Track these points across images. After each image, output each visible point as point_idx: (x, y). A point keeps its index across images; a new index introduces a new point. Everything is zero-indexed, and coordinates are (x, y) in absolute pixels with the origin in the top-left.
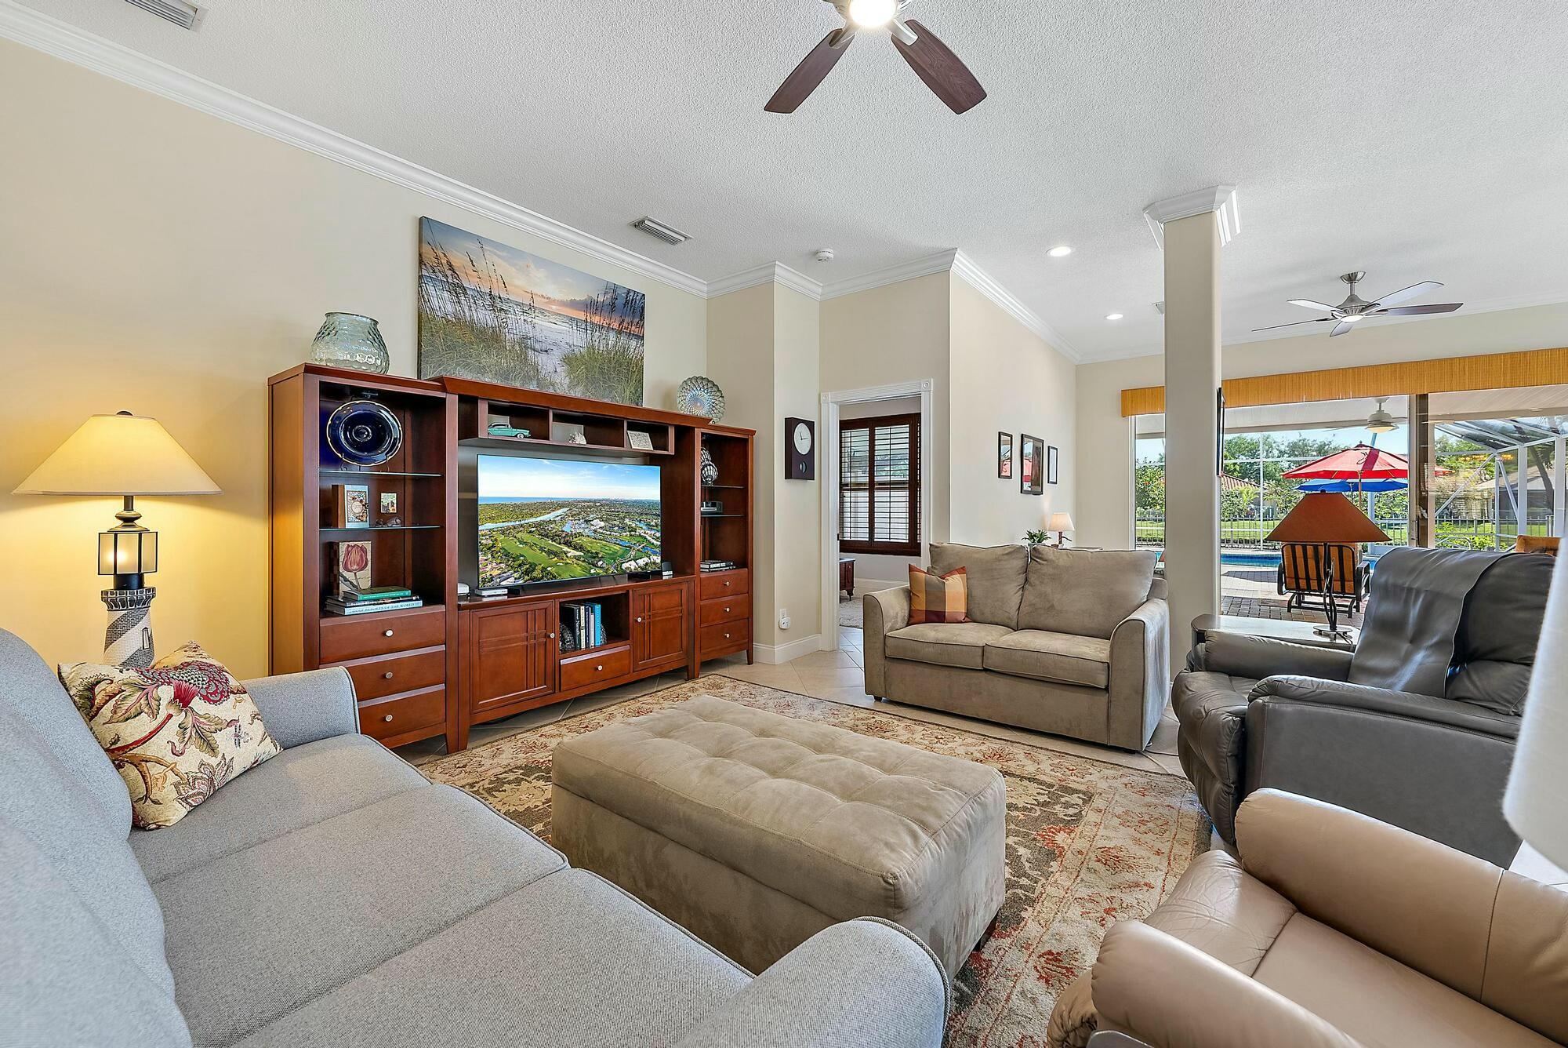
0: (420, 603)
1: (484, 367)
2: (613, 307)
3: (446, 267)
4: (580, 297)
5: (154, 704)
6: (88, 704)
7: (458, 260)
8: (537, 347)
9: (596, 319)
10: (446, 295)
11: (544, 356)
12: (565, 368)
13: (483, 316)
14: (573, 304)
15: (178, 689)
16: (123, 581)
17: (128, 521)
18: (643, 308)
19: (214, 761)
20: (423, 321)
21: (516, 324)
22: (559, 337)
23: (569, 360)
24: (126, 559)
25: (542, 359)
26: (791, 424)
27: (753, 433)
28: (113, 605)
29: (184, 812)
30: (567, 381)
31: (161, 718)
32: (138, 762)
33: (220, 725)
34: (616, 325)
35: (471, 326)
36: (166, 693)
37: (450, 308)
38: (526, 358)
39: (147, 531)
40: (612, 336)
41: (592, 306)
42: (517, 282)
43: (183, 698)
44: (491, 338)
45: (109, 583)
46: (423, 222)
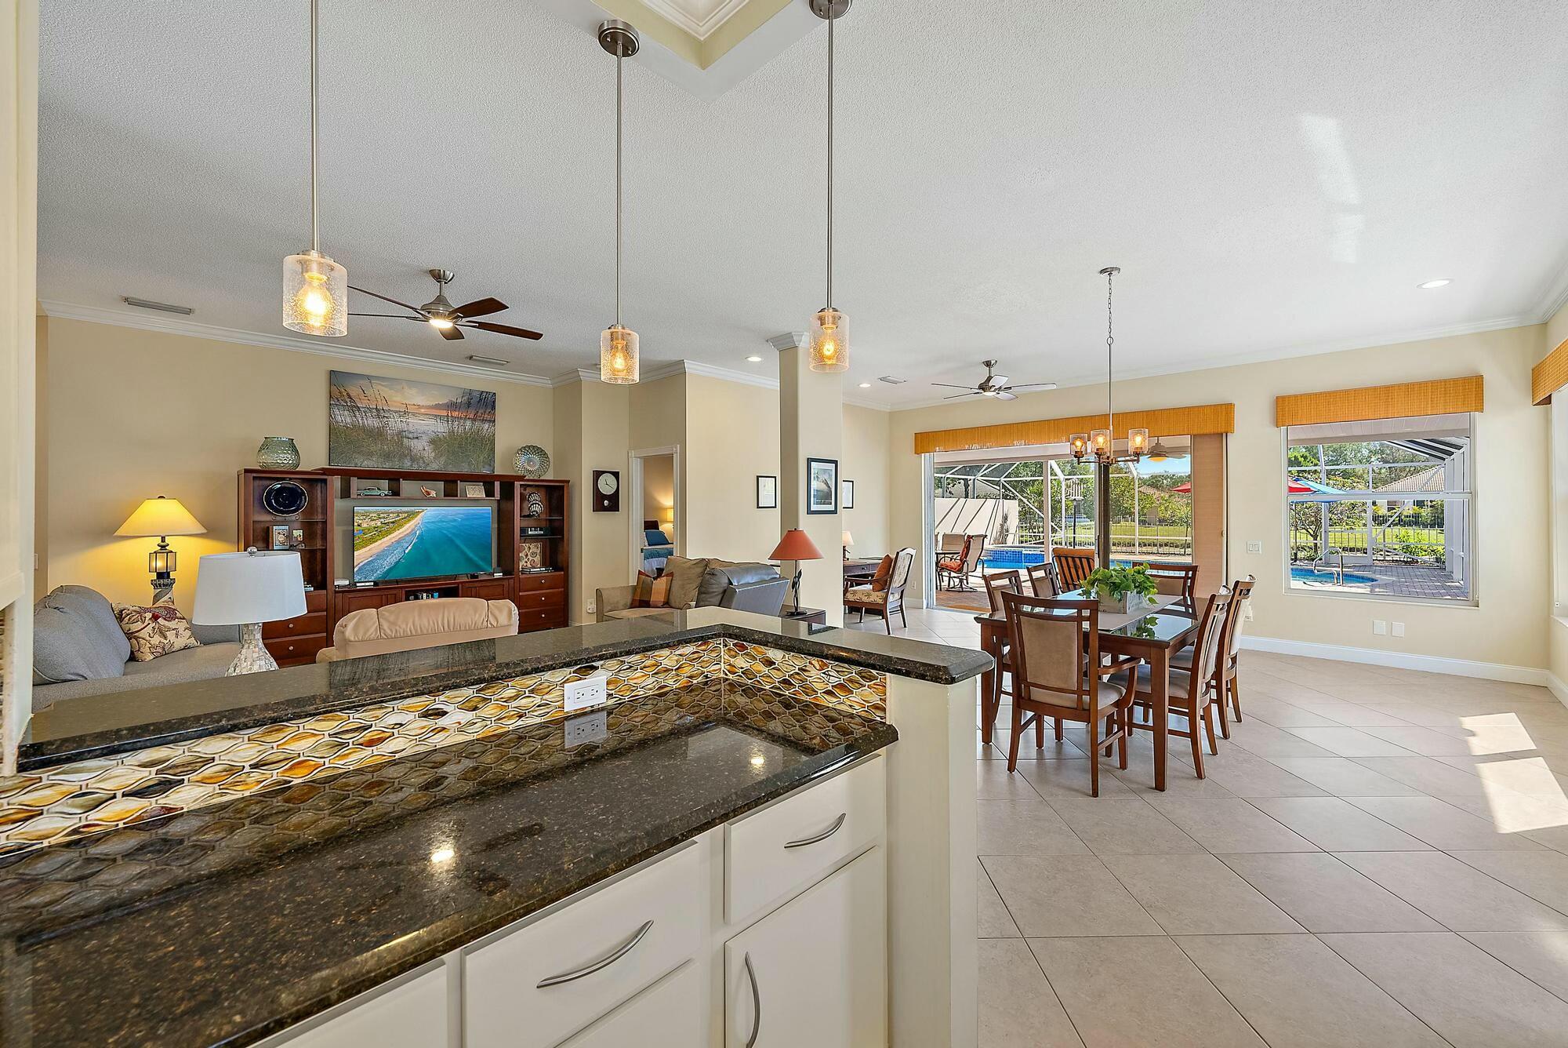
0: (312, 589)
1: (372, 452)
2: (469, 404)
3: (346, 397)
4: (444, 401)
5: (143, 619)
6: (120, 617)
7: (354, 391)
8: (411, 436)
9: (456, 414)
10: (346, 413)
11: (416, 441)
12: (432, 446)
13: (372, 422)
14: (437, 407)
15: (153, 615)
16: (160, 575)
17: (163, 547)
18: (494, 402)
19: (166, 642)
20: (333, 431)
21: (395, 423)
22: (427, 428)
23: (432, 442)
24: (160, 564)
25: (414, 443)
26: (597, 474)
27: (568, 482)
28: (156, 586)
29: (152, 657)
30: (433, 454)
31: (145, 624)
32: (136, 638)
33: (169, 629)
34: (472, 416)
35: (364, 429)
36: (149, 615)
37: (349, 420)
38: (402, 444)
39: (172, 552)
40: (468, 423)
41: (452, 406)
42: (395, 399)
43: (155, 618)
44: (378, 434)
45: (154, 576)
46: (333, 374)
